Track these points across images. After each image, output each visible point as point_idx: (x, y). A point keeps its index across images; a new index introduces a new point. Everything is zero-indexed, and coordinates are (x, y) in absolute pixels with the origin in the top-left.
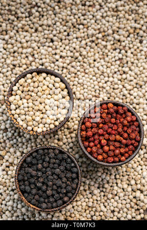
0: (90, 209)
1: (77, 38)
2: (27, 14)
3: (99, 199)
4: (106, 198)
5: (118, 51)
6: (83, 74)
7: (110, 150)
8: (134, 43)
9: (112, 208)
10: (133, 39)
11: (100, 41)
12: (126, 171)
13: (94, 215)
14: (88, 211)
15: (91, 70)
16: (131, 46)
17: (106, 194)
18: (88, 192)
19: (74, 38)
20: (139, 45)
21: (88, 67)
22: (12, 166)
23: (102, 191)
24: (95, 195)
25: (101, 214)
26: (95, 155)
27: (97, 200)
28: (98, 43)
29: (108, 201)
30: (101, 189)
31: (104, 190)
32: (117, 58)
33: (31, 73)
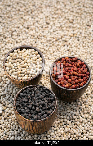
0: (67, 134)
1: (41, 43)
2: (10, 36)
3: (71, 127)
4: (76, 125)
5: (66, 46)
6: (48, 60)
7: (72, 80)
8: (75, 41)
9: (81, 131)
10: (74, 40)
11: (54, 43)
12: (86, 108)
13: (70, 137)
14: (65, 136)
15: (52, 57)
16: (73, 43)
17: (75, 123)
18: (63, 123)
19: (39, 43)
20: (78, 42)
21: (50, 56)
22: (11, 115)
23: (73, 122)
24: (68, 124)
25: (75, 136)
26: (64, 85)
27: (70, 128)
28: (54, 44)
29: (78, 127)
30: (72, 120)
31: (74, 121)
32: (66, 50)
33: (17, 49)
